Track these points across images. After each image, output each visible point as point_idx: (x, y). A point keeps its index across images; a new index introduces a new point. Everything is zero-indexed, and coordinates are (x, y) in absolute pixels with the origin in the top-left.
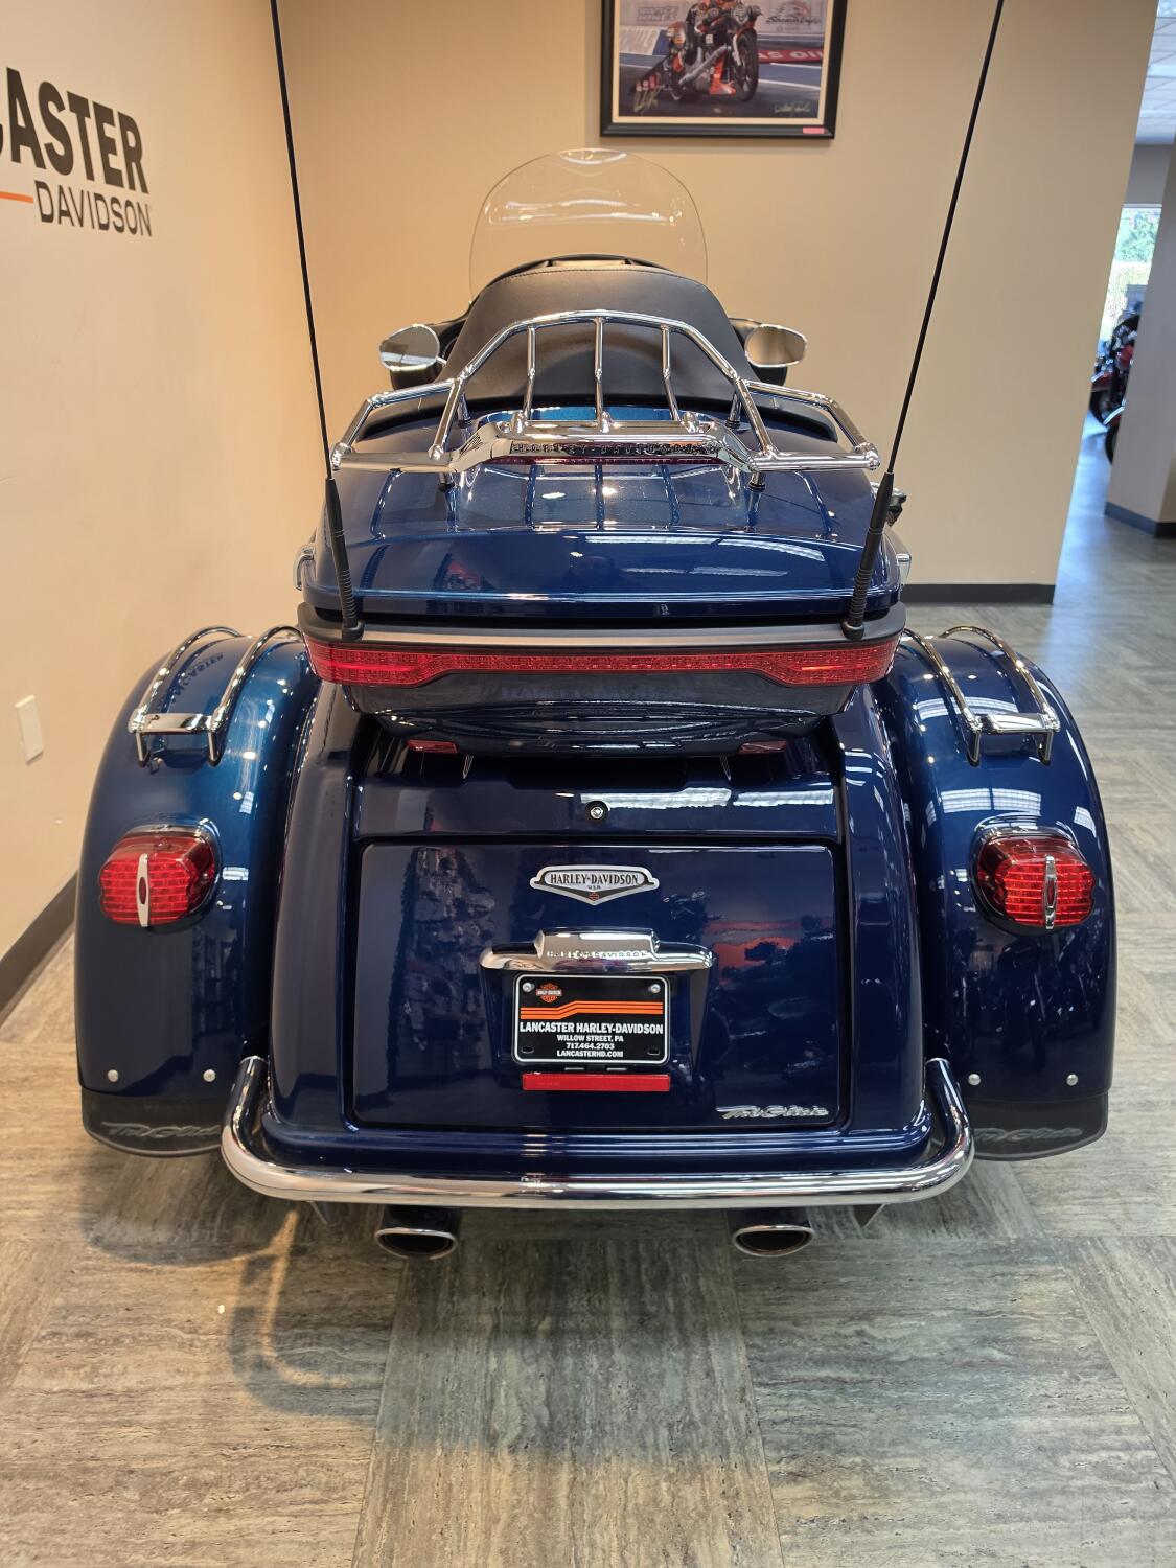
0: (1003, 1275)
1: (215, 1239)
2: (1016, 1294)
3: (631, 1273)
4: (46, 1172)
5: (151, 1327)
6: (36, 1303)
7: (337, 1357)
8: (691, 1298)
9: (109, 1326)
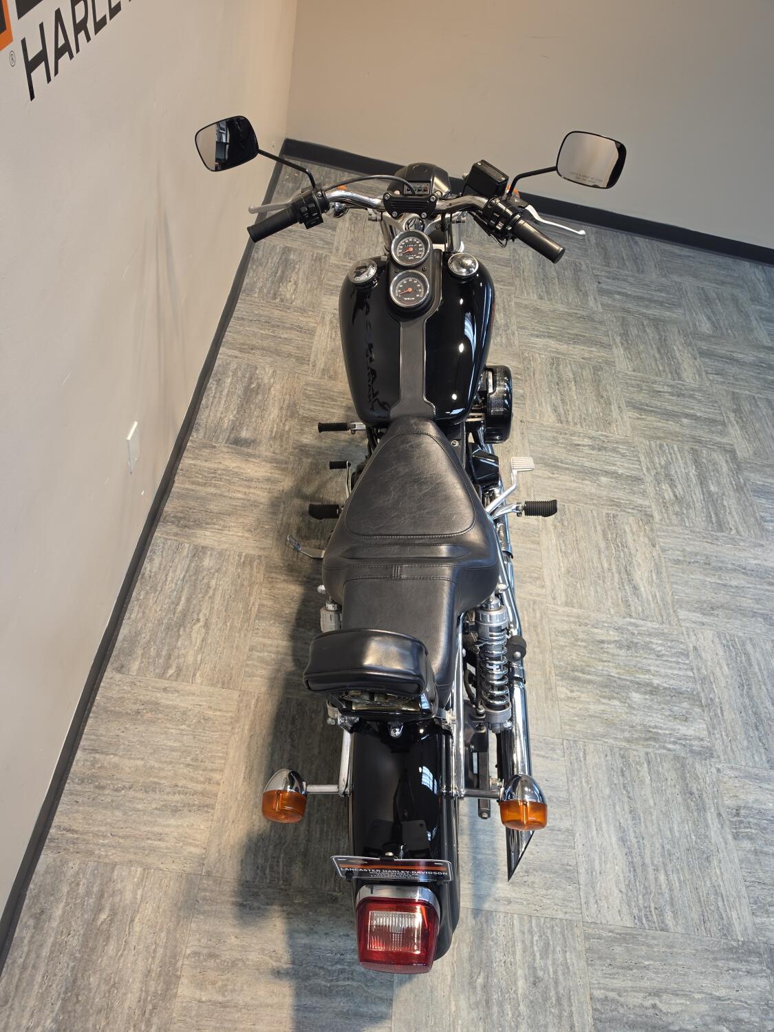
0: (733, 970)
1: (281, 882)
2: (739, 986)
3: (528, 943)
4: (165, 806)
5: (253, 954)
6: (180, 925)
7: (365, 991)
8: (561, 968)
9: (227, 950)
